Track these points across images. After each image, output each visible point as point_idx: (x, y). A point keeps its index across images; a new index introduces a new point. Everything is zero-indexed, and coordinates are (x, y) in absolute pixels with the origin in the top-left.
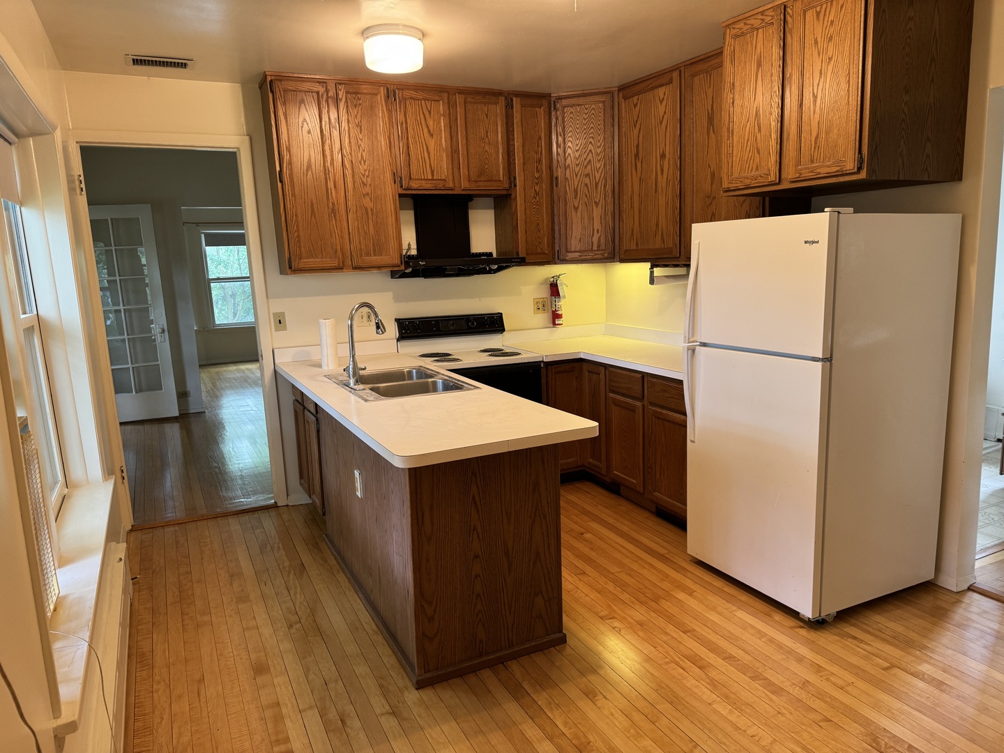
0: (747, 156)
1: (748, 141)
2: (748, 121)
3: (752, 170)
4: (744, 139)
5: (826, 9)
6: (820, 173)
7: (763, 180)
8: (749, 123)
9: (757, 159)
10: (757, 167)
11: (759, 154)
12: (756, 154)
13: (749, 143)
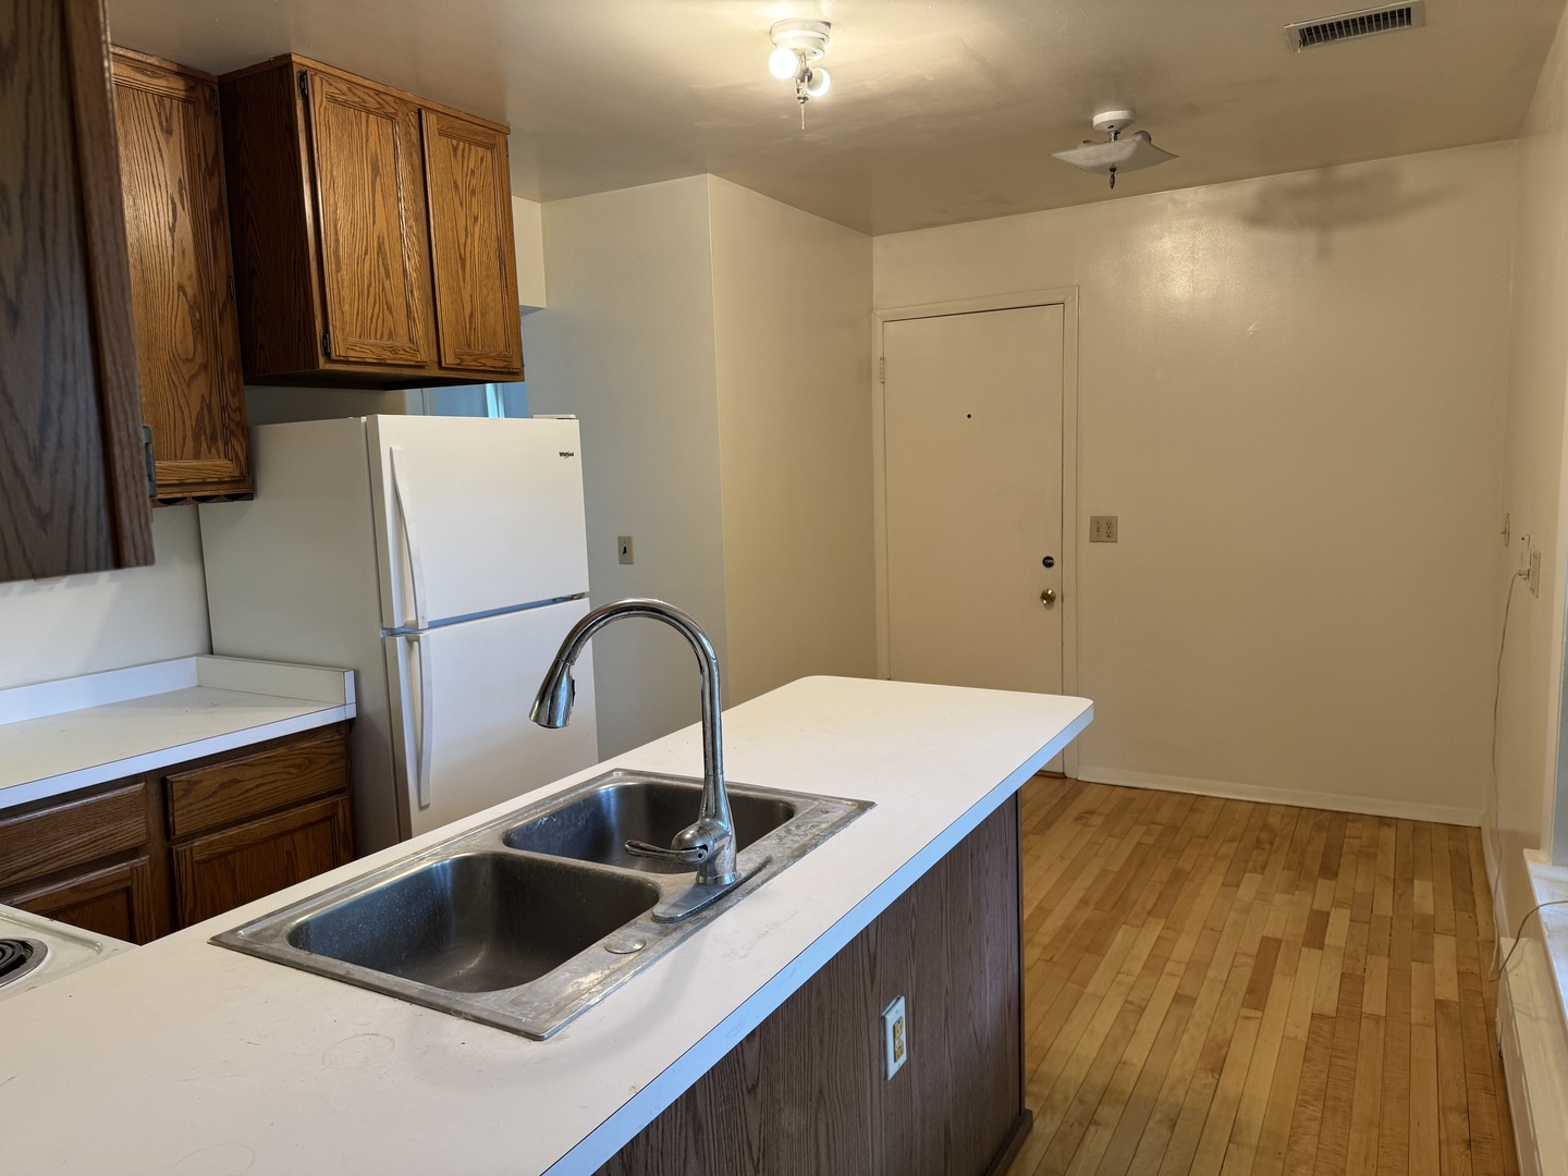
0: (370, 311)
1: (369, 286)
2: (366, 254)
3: (382, 335)
4: (363, 281)
5: (463, 150)
6: (485, 365)
7: (409, 358)
8: (368, 257)
9: (389, 322)
10: (391, 333)
11: (391, 312)
12: (386, 312)
13: (372, 289)
